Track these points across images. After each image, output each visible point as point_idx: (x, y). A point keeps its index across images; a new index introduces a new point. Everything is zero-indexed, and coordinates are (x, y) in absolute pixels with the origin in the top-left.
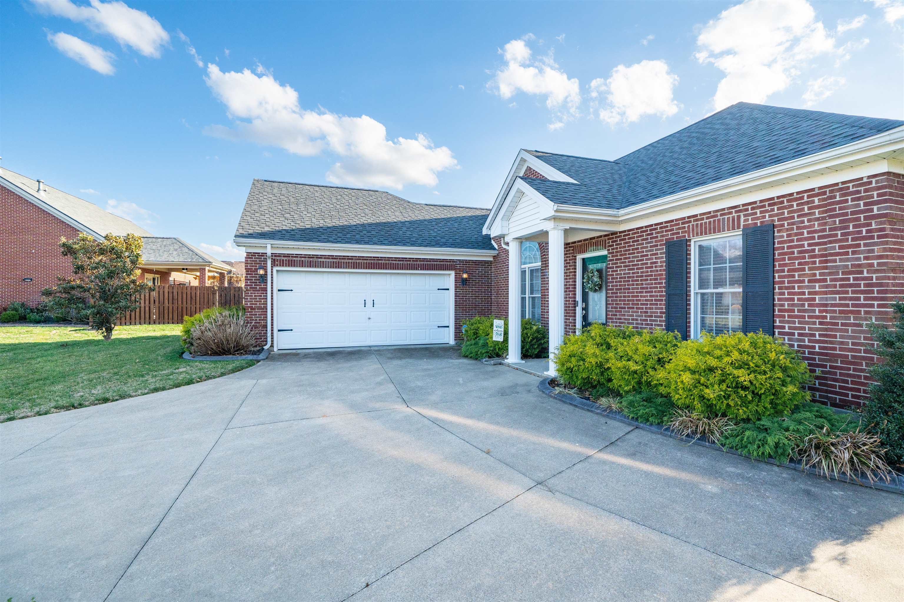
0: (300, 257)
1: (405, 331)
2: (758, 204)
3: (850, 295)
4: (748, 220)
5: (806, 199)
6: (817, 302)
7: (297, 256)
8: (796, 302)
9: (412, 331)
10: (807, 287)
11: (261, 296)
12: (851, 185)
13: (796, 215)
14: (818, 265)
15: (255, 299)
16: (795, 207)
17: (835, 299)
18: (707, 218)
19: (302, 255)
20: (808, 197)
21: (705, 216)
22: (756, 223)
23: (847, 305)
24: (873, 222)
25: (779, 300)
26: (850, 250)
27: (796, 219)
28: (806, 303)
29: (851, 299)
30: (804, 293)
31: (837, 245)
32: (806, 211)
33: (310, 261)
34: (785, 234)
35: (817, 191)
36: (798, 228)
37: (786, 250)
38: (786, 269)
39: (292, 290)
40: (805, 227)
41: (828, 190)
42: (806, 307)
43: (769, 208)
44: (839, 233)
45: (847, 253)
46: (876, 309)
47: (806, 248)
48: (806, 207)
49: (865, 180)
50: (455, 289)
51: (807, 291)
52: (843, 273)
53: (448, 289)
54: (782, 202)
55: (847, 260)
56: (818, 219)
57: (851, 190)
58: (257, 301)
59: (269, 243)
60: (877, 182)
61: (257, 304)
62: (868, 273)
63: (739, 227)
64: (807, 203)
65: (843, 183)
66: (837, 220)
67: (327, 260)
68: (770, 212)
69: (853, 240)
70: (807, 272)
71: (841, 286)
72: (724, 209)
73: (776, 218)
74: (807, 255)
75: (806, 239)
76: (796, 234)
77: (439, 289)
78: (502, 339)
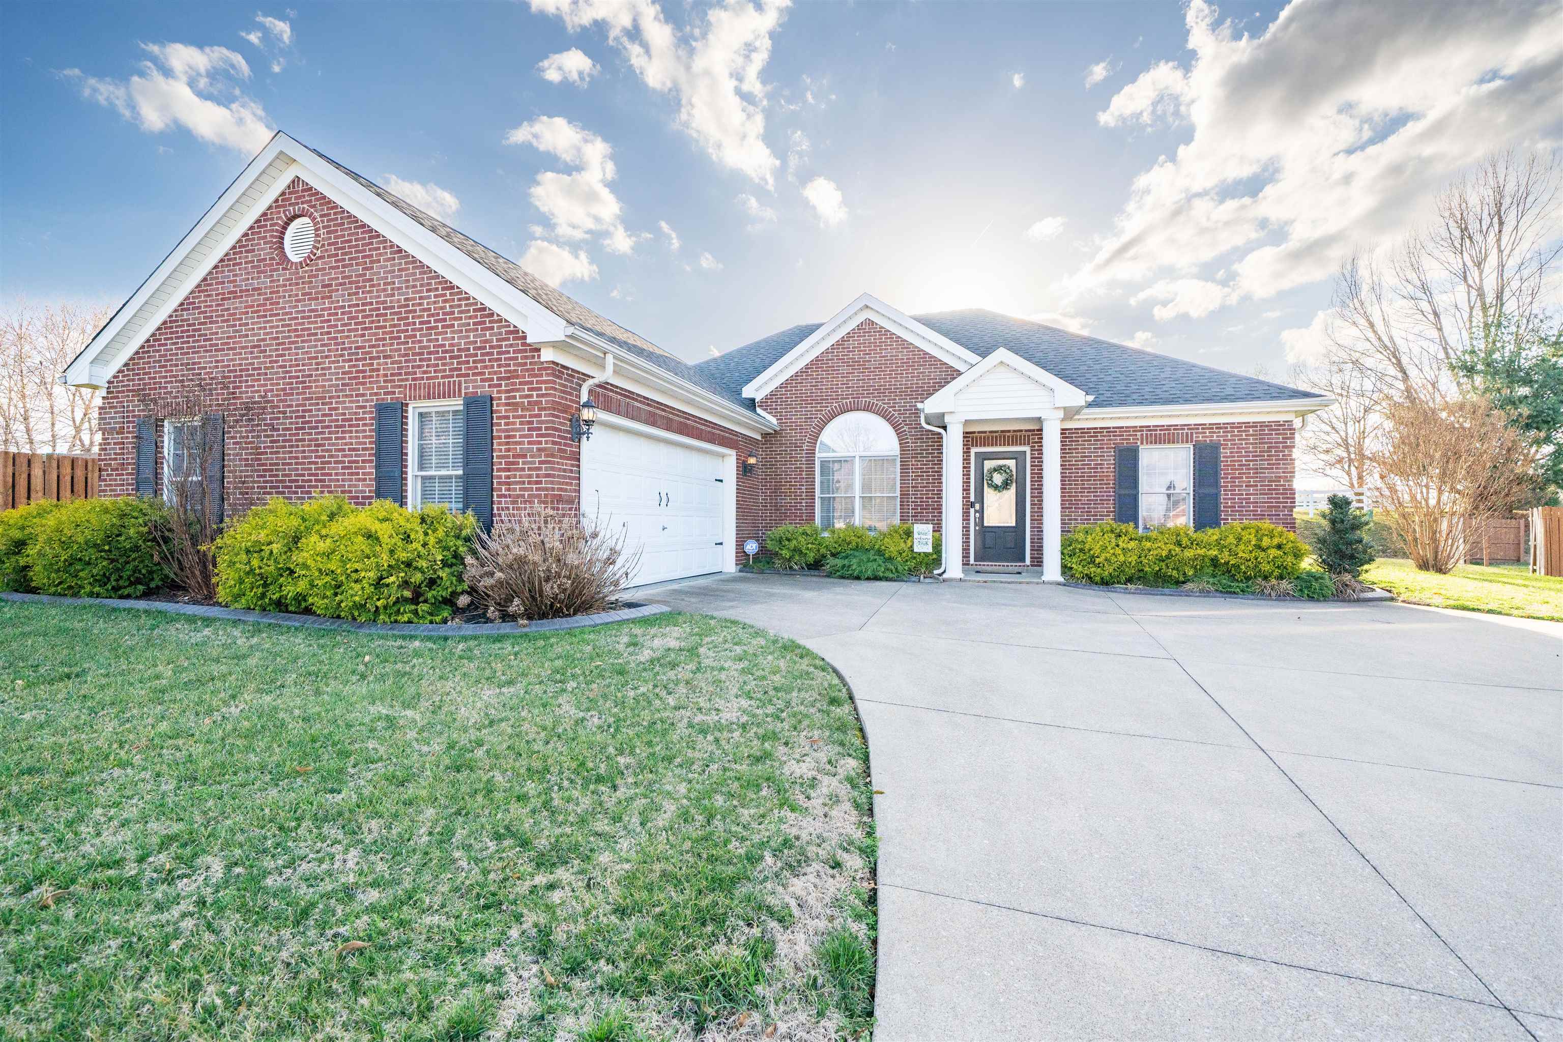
0: (617, 393)
2: (1208, 426)
3: (1274, 496)
4: (1199, 437)
5: (1243, 428)
7: (614, 388)
10: (1244, 490)
11: (572, 472)
12: (1273, 424)
14: (1251, 475)
17: (1264, 498)
18: (1160, 430)
19: (620, 388)
21: (1158, 429)
22: (1206, 441)
23: (1272, 502)
25: (1224, 500)
26: (1274, 466)
27: (1237, 442)
29: (1274, 498)
30: (1242, 494)
31: (1266, 463)
34: (1228, 452)
35: (1251, 424)
36: (1238, 448)
37: (1229, 463)
38: (1229, 476)
40: (1243, 448)
41: (1258, 424)
43: (1217, 431)
45: (1273, 469)
46: (1289, 505)
47: (1244, 462)
49: (1282, 423)
50: (737, 482)
51: (1244, 493)
53: (726, 481)
54: (1227, 428)
55: (1273, 473)
57: (1273, 427)
58: (567, 484)
59: (611, 352)
60: (1288, 425)
61: (566, 490)
62: (1284, 482)
65: (1268, 422)
66: (1266, 446)
68: (1216, 433)
69: (1275, 460)
70: (1244, 479)
72: (1177, 425)
73: (1222, 439)
75: (1244, 456)
76: (1237, 452)
77: (712, 479)
78: (930, 550)
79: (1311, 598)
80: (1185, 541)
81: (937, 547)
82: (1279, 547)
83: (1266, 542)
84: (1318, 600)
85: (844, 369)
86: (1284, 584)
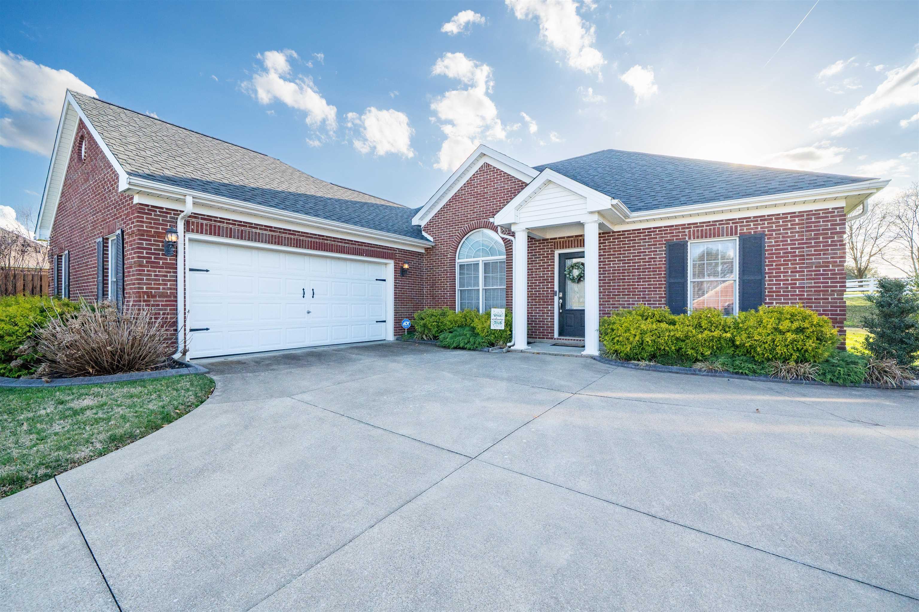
0: (227, 223)
1: (346, 327)
2: (752, 219)
3: (822, 280)
4: (743, 230)
5: (789, 219)
6: (798, 285)
7: (222, 220)
8: (782, 286)
9: (353, 326)
10: (790, 276)
11: (166, 276)
12: (821, 212)
13: (781, 228)
14: (798, 261)
15: (156, 280)
16: (781, 223)
17: (811, 283)
18: (707, 226)
19: (229, 220)
20: (791, 217)
21: (704, 225)
22: (751, 232)
23: (820, 287)
24: (836, 236)
25: (768, 285)
26: (822, 253)
27: (782, 231)
28: (789, 287)
29: (822, 283)
30: (788, 280)
31: (813, 249)
32: (789, 226)
33: (242, 231)
34: (773, 241)
35: (797, 214)
36: (783, 237)
37: (774, 251)
38: (774, 264)
39: (207, 271)
40: (788, 237)
41: (805, 214)
42: (790, 289)
43: (761, 223)
44: (813, 241)
45: (820, 255)
46: (838, 289)
47: (789, 250)
48: (789, 224)
49: (830, 210)
50: (395, 280)
51: (790, 278)
52: (816, 267)
53: (385, 280)
54: (772, 219)
55: (820, 259)
56: (798, 232)
57: (821, 215)
58: (159, 284)
59: (190, 195)
60: (838, 212)
61: (159, 289)
62: (832, 267)
63: (736, 234)
64: (790, 221)
65: (816, 210)
66: (813, 233)
67: (265, 232)
68: (761, 225)
69: (823, 246)
70: (790, 266)
71: (815, 275)
72: (722, 221)
73: (766, 230)
74: (790, 255)
75: (789, 244)
76: (782, 241)
77: (377, 280)
78: (503, 327)
79: (833, 383)
80: (704, 324)
81: (509, 324)
82: (800, 330)
83: (785, 325)
84: (844, 386)
85: (472, 200)
86: (806, 368)
